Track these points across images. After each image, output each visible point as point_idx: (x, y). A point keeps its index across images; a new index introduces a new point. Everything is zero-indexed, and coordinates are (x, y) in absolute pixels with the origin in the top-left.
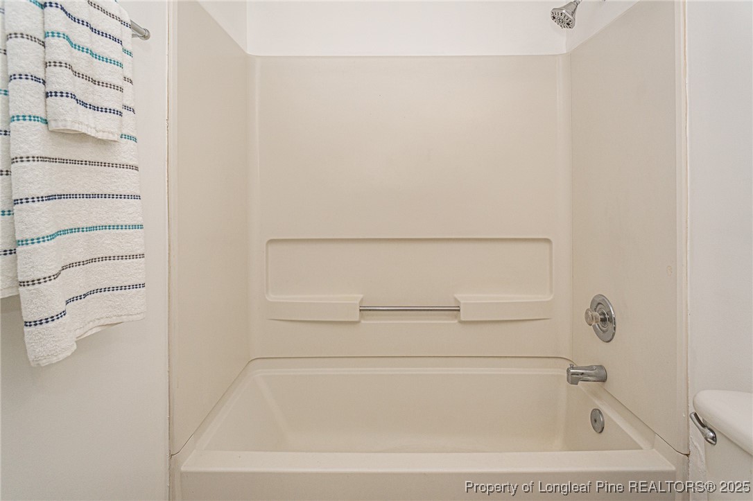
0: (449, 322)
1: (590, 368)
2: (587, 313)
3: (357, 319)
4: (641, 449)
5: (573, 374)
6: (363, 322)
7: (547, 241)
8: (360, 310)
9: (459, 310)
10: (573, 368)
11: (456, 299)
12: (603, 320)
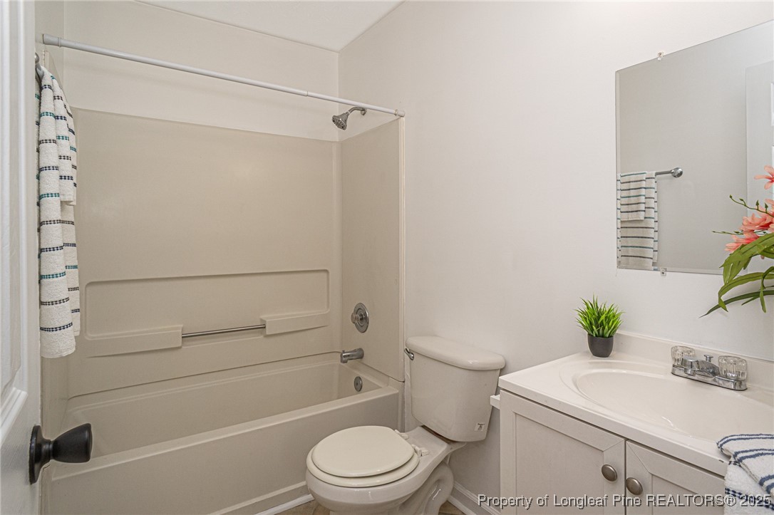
0: (257, 338)
1: (355, 351)
2: (352, 316)
3: (180, 345)
4: (380, 387)
5: (345, 356)
6: (183, 347)
7: (326, 271)
8: (183, 337)
9: (265, 327)
10: (344, 352)
11: (262, 320)
12: (362, 319)
